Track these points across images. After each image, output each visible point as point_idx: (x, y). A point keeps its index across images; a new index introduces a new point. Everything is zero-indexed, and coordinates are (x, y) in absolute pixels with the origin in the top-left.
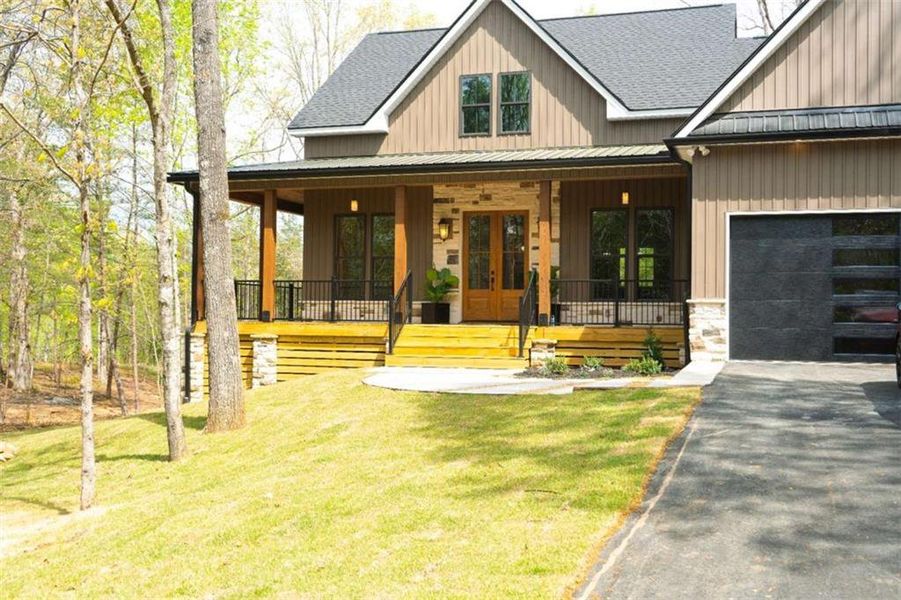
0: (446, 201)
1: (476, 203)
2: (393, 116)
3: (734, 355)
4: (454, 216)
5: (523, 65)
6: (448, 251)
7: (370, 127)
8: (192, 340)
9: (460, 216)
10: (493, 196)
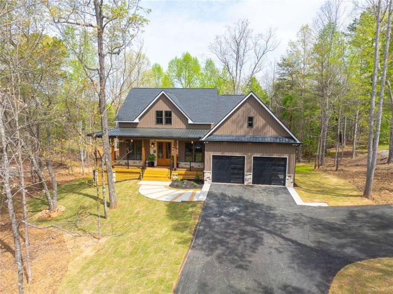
2: (140, 119)
3: (212, 182)
5: (170, 108)
6: (154, 150)
7: (135, 121)
9: (156, 143)
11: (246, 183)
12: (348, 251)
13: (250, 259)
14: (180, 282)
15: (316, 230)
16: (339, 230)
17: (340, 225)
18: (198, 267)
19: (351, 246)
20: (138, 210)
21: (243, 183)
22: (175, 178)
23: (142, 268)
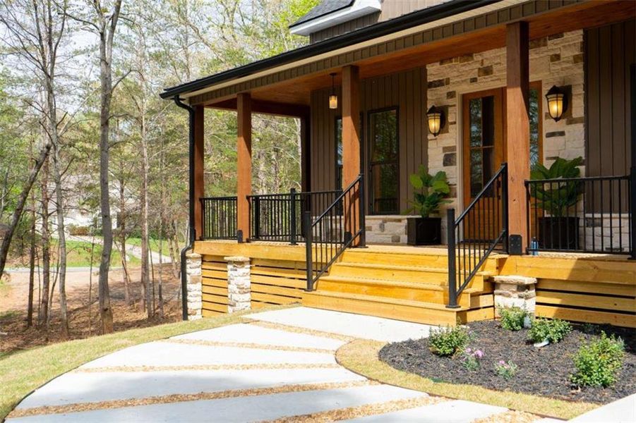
0: (440, 83)
1: (474, 80)
4: (450, 102)
6: (445, 149)
7: (358, 6)
8: (187, 262)
9: (456, 101)
10: (494, 67)
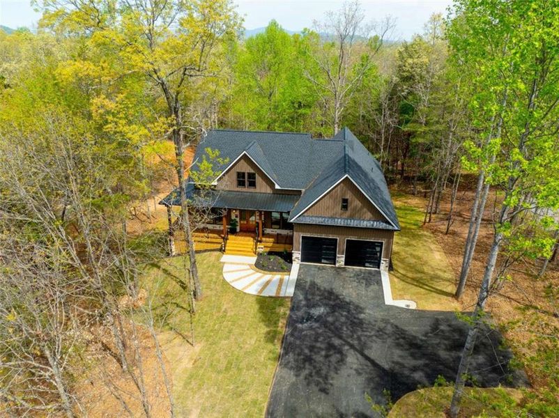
2: (219, 181)
3: (301, 262)
5: (253, 170)
7: (213, 183)
11: (337, 265)
12: (418, 376)
13: (331, 382)
14: (270, 405)
15: (398, 345)
16: (419, 347)
17: (422, 340)
18: (285, 388)
19: (422, 370)
20: (225, 307)
21: (335, 264)
22: (260, 250)
23: (238, 387)
